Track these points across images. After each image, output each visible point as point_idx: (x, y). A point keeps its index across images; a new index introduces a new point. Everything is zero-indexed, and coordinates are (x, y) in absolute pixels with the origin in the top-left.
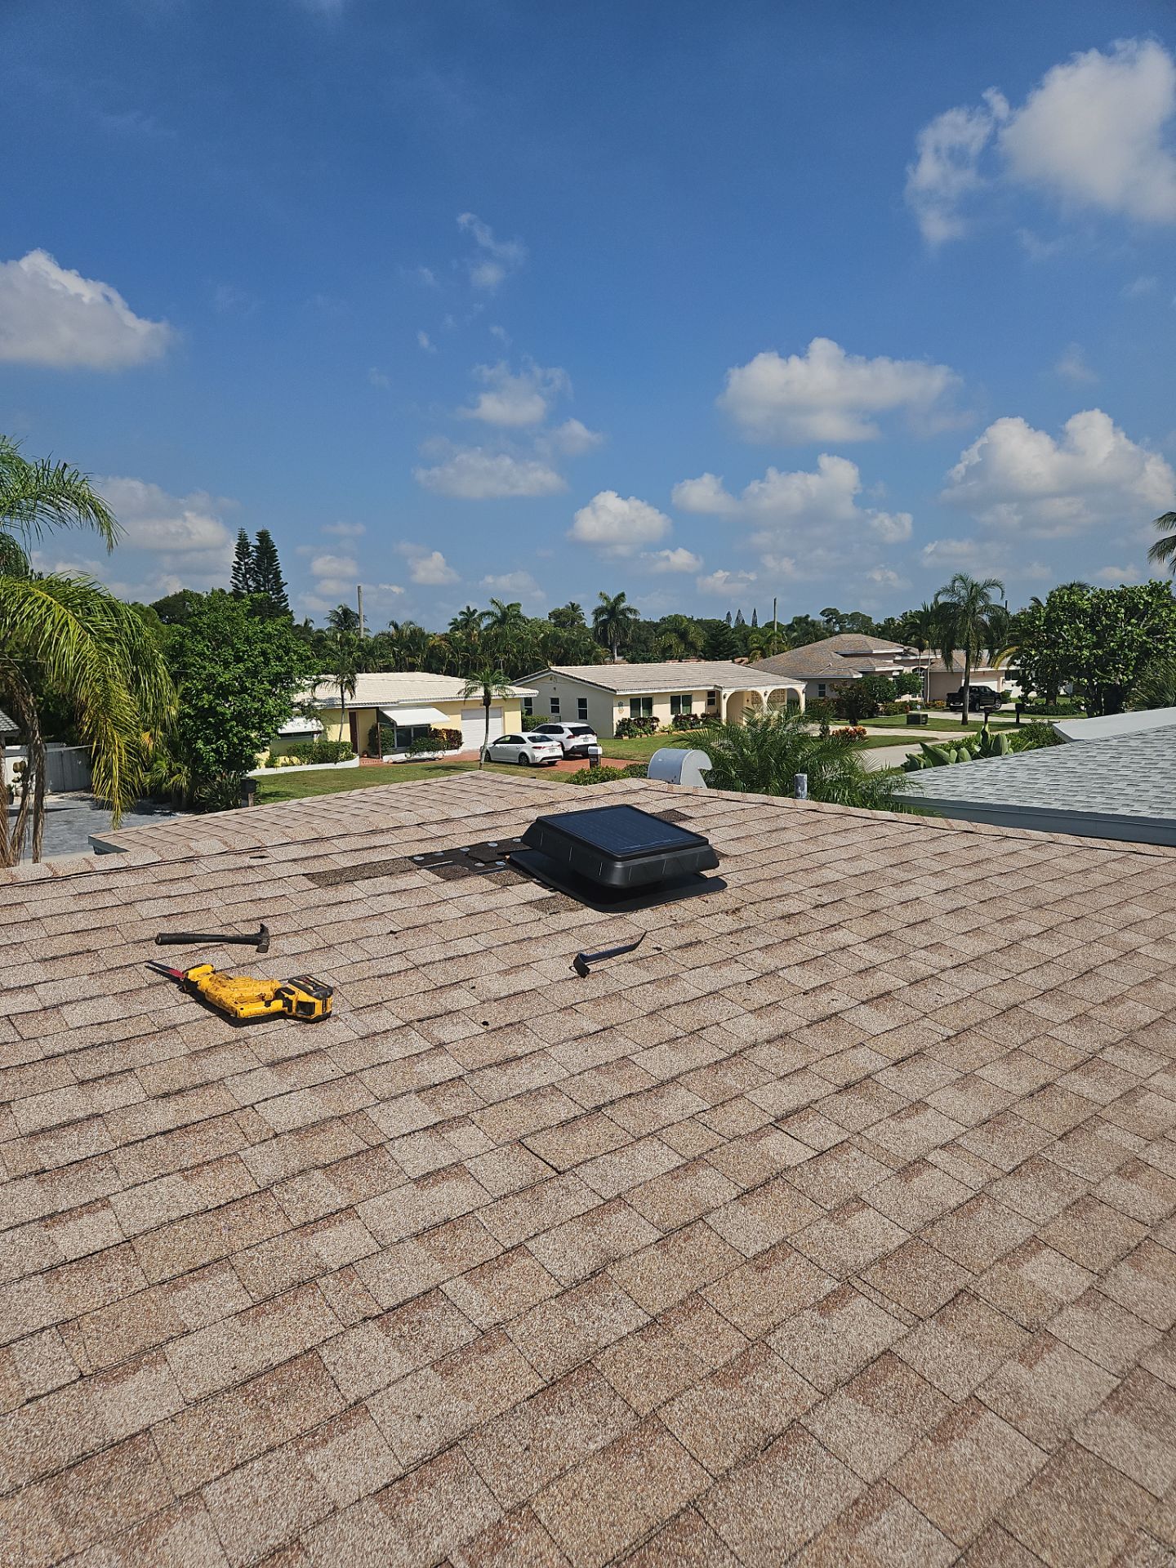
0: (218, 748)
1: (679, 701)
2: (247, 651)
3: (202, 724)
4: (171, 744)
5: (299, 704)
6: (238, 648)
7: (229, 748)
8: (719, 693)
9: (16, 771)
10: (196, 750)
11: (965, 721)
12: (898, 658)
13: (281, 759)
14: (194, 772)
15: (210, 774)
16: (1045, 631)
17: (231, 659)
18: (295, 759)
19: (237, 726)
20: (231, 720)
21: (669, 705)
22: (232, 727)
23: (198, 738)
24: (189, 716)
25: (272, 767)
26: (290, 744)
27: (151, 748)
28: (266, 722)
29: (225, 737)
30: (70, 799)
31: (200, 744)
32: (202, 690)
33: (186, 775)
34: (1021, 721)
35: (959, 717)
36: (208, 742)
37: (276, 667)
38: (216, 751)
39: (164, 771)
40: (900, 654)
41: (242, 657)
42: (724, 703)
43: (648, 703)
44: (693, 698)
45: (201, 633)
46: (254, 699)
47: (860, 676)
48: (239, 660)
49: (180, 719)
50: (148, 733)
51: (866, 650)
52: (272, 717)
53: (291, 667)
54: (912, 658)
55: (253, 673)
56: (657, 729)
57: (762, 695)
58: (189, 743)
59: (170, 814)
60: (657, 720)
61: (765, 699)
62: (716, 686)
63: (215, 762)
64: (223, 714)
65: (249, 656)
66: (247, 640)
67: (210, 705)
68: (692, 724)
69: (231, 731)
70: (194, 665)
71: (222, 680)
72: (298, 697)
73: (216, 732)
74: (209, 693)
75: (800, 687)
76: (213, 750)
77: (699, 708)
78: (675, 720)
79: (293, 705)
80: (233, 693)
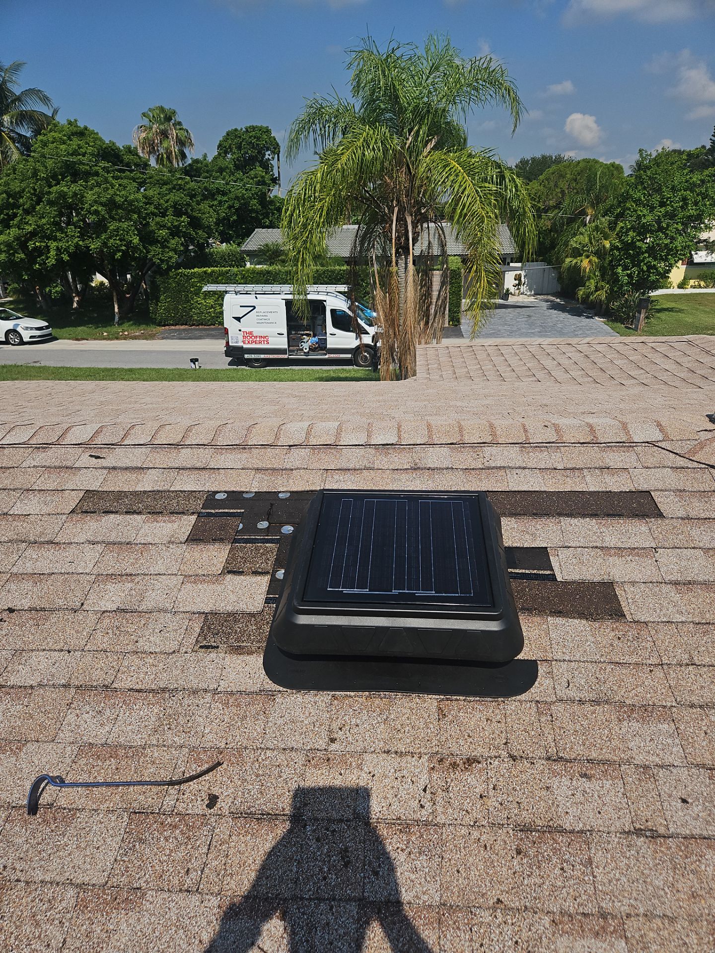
0: (631, 273)
2: (670, 198)
3: (624, 254)
4: (602, 269)
5: (705, 241)
6: (664, 196)
7: (639, 273)
9: (515, 280)
10: (616, 274)
13: (692, 282)
14: (611, 290)
15: (622, 292)
17: (656, 204)
18: (702, 283)
19: (649, 257)
20: (646, 252)
22: (645, 258)
23: (619, 265)
24: (617, 248)
25: (682, 288)
26: (700, 271)
27: (588, 270)
28: (671, 255)
29: (638, 266)
30: (541, 300)
31: (619, 270)
32: (630, 229)
33: (606, 291)
36: (625, 268)
37: (692, 211)
38: (629, 276)
39: (593, 288)
41: (666, 202)
45: (642, 183)
46: (667, 236)
48: (662, 204)
49: (611, 250)
50: (588, 260)
52: (677, 251)
53: (703, 211)
55: (672, 216)
58: (613, 267)
59: (591, 317)
63: (627, 284)
64: (640, 248)
65: (671, 202)
66: (673, 189)
67: (632, 240)
69: (643, 261)
70: (629, 209)
71: (645, 221)
72: (704, 236)
73: (633, 262)
74: (634, 232)
76: (628, 275)
79: (700, 241)
80: (651, 232)
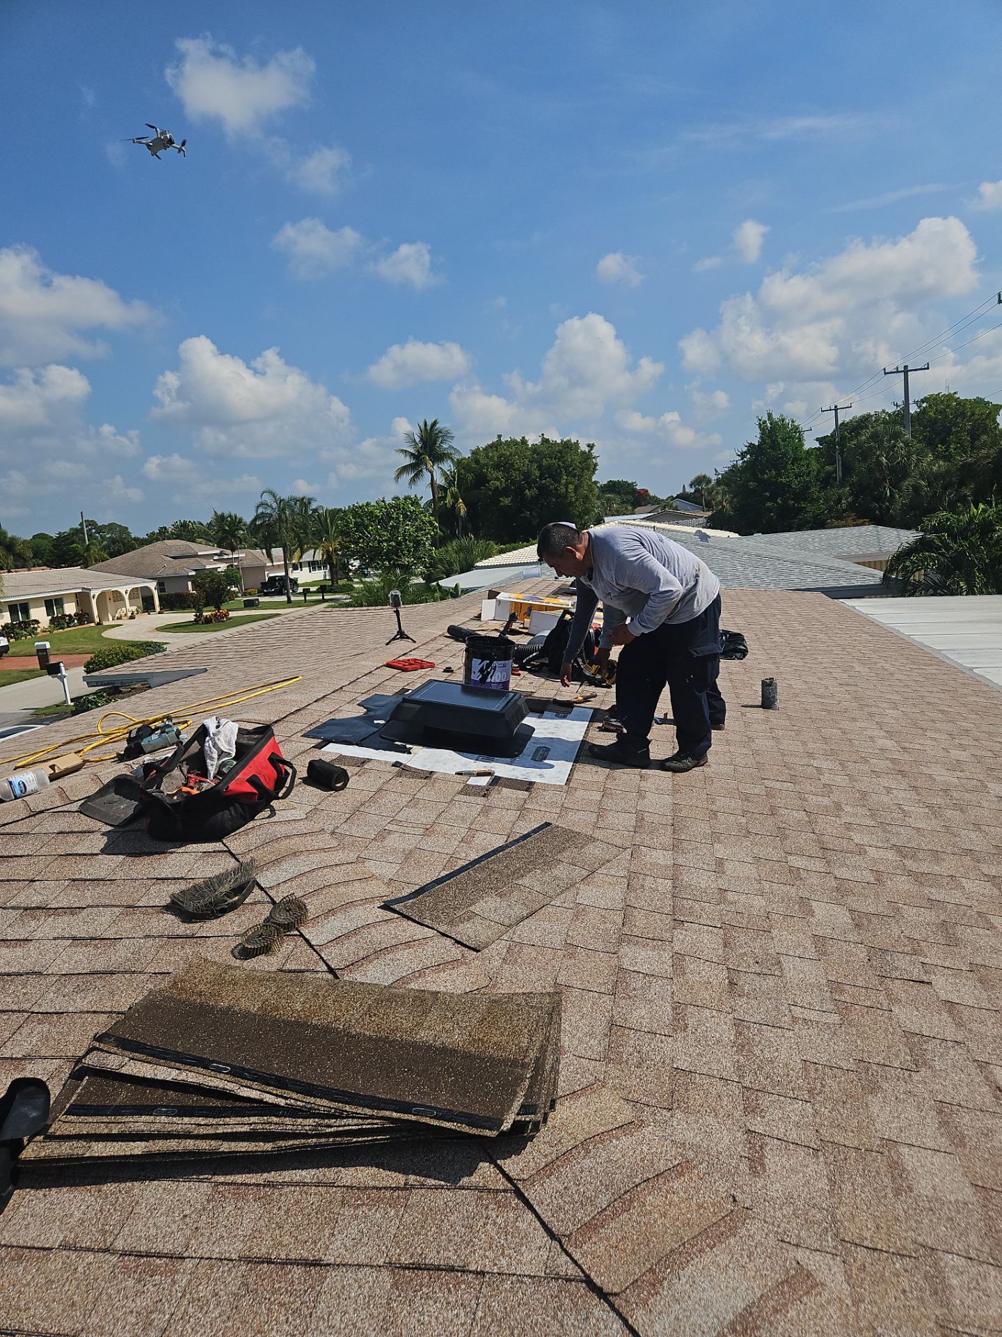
1: (51, 604)
8: (88, 594)
11: (289, 601)
12: (216, 558)
16: (356, 531)
21: (45, 608)
34: (325, 597)
35: (284, 598)
40: (216, 554)
42: (94, 602)
43: (25, 607)
44: (65, 600)
47: (194, 573)
51: (192, 553)
54: (226, 557)
56: (39, 630)
57: (124, 593)
60: (37, 622)
61: (126, 597)
62: (83, 588)
68: (68, 623)
75: (152, 585)
77: (70, 608)
78: (52, 621)
